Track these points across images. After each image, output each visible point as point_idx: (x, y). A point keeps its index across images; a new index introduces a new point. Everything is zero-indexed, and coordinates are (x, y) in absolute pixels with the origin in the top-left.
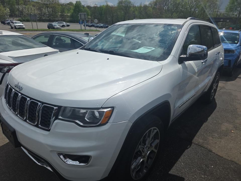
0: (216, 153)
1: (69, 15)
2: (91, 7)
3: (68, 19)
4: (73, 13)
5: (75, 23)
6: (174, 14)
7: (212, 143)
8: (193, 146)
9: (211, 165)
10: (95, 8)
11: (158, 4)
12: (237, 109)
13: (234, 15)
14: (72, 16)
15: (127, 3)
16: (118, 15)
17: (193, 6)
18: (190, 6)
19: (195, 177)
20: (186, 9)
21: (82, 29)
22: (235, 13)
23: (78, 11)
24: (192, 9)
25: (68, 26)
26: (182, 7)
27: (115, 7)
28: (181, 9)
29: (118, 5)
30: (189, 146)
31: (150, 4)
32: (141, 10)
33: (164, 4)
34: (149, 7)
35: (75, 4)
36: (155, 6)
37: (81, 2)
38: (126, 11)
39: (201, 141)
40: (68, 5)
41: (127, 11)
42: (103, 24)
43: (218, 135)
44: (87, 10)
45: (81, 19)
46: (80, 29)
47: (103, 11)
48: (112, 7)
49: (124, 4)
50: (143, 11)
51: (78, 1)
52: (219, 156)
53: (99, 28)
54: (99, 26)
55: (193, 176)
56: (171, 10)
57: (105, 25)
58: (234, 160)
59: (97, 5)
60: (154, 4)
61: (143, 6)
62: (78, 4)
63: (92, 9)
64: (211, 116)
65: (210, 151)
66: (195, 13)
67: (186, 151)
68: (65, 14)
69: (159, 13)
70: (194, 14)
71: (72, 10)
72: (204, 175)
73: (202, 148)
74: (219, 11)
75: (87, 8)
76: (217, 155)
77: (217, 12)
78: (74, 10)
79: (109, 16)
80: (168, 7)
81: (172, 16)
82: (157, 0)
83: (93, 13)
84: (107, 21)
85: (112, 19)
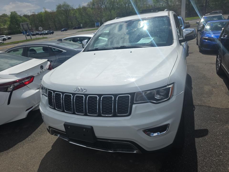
0: (214, 107)
1: (6, 27)
2: (29, 16)
3: (6, 31)
4: (10, 25)
5: (15, 34)
6: (112, 11)
7: (207, 101)
8: (197, 108)
9: (217, 115)
10: (33, 16)
11: (95, 4)
12: (205, 75)
13: (160, 5)
14: (10, 28)
15: (66, 6)
16: (60, 20)
17: (127, 2)
18: (124, 2)
19: (213, 126)
20: (121, 5)
21: (28, 39)
22: (161, 3)
23: (15, 22)
24: (126, 5)
25: (9, 38)
26: (118, 4)
27: (54, 12)
28: (117, 6)
29: (57, 10)
30: (194, 108)
31: (88, 5)
32: (80, 11)
33: (101, 4)
34: (88, 8)
35: (11, 15)
36: (93, 6)
37: (16, 12)
38: (66, 14)
39: (199, 102)
40: (2, 17)
41: (68, 14)
42: (47, 31)
43: (206, 95)
44: (26, 19)
45: (24, 29)
46: (26, 39)
47: (43, 18)
48: (51, 13)
49: (63, 8)
50: (83, 13)
51: (12, 12)
52: (217, 108)
53: (44, 35)
54: (44, 33)
55: (212, 126)
56: (109, 8)
57: (49, 31)
58: (228, 107)
59: (35, 13)
60: (92, 4)
61: (81, 8)
62: (13, 15)
63: (30, 18)
64: (192, 84)
65: (209, 107)
66: (129, 7)
67: (195, 112)
68: (2, 27)
69: (99, 13)
70: (129, 9)
71: (8, 22)
72: (218, 122)
73: (203, 107)
74: (148, 3)
75: (25, 18)
76: (216, 108)
77: (146, 5)
78: (11, 22)
79: (50, 22)
80: (105, 6)
81: (111, 13)
82: (93, 1)
83: (32, 21)
84: (50, 27)
85: (55, 25)
